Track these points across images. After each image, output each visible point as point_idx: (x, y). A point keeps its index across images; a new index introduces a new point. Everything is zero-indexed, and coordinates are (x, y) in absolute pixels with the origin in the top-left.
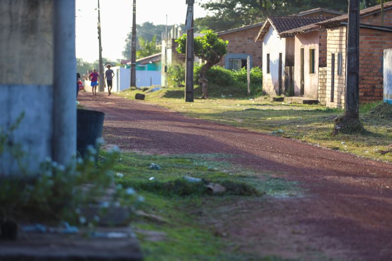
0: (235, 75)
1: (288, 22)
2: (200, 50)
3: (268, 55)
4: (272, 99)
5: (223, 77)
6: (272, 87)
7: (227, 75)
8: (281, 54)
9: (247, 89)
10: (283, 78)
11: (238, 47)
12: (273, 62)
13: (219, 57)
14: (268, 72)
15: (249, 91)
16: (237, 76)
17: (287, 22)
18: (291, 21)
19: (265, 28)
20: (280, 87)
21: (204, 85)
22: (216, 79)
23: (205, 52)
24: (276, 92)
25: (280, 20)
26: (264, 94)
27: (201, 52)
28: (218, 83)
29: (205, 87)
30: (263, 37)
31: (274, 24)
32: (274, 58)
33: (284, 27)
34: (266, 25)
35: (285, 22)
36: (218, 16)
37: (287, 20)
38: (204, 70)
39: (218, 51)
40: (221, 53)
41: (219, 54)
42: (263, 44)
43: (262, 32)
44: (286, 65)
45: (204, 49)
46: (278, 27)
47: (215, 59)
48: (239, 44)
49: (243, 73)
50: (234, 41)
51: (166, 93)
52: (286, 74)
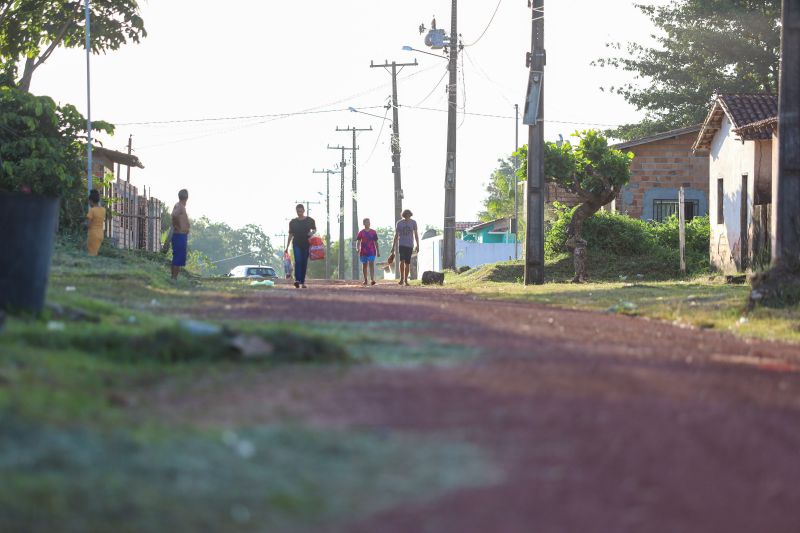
0: (652, 232)
1: (764, 106)
2: (569, 174)
3: (721, 182)
4: (724, 280)
5: (625, 235)
6: (729, 254)
7: (635, 231)
8: (745, 178)
9: (679, 261)
10: (750, 231)
11: (674, 172)
12: (730, 196)
13: (612, 188)
14: (721, 220)
15: (683, 265)
16: (659, 234)
17: (760, 106)
18: (769, 103)
19: (712, 120)
20: (744, 251)
21: (577, 251)
22: (608, 240)
23: (581, 177)
24: (737, 263)
25: (745, 102)
26: (713, 269)
27: (572, 177)
28: (614, 249)
29: (581, 256)
30: (710, 141)
31: (731, 111)
32: (732, 188)
33: (752, 116)
34: (715, 114)
35: (755, 106)
36: (667, 122)
37: (761, 102)
38: (579, 218)
39: (609, 176)
40: (616, 181)
41: (611, 182)
42: (711, 157)
43: (707, 131)
44: (756, 203)
45: (579, 170)
46: (739, 117)
47: (604, 194)
48: (676, 167)
49: (672, 226)
50: (665, 160)
51: (495, 271)
52: (756, 223)
